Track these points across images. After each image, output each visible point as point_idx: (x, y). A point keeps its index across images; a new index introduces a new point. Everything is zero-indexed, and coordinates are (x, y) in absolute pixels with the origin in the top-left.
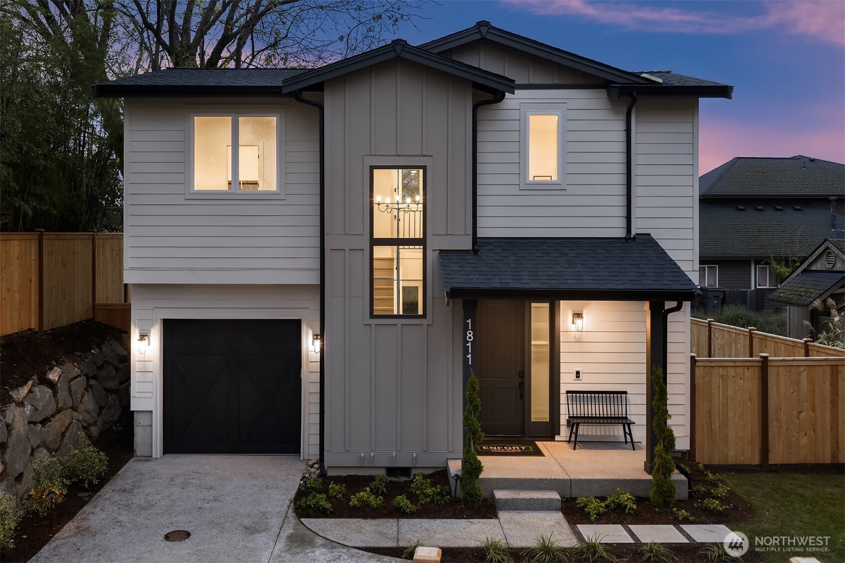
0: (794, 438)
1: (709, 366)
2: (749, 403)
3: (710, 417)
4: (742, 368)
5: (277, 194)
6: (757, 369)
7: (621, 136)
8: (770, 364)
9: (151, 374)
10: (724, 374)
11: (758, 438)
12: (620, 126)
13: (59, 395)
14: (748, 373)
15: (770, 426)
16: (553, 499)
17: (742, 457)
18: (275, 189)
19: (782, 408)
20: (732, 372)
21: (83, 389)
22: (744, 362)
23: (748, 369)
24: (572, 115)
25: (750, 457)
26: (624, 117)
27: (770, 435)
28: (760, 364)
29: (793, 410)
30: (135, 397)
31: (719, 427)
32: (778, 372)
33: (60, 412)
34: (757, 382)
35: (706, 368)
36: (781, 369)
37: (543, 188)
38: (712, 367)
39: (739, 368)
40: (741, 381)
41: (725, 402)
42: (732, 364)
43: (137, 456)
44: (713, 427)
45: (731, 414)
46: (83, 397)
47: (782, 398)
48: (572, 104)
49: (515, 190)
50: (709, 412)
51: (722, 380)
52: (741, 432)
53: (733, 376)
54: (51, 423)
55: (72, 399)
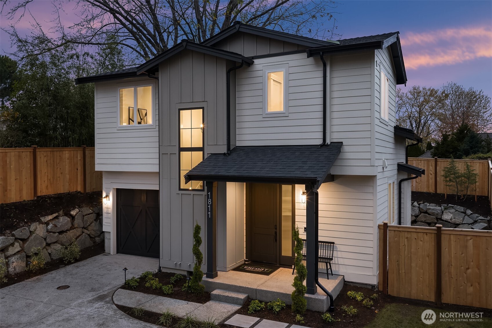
0: (462, 287)
1: (398, 231)
2: (427, 258)
3: (398, 265)
4: (422, 234)
5: (152, 126)
6: (433, 235)
7: (321, 81)
8: (442, 232)
9: (110, 214)
10: (409, 237)
11: (433, 283)
12: (320, 74)
13: (75, 221)
14: (426, 238)
15: (443, 276)
16: (239, 298)
17: (422, 295)
18: (151, 123)
19: (453, 264)
20: (414, 235)
21: (93, 220)
22: (422, 230)
23: (427, 234)
24: (292, 70)
25: (428, 296)
26: (322, 69)
27: (443, 283)
28: (436, 232)
29: (462, 267)
30: (104, 225)
31: (405, 272)
32: (450, 239)
33: (74, 229)
34: (433, 244)
35: (396, 231)
36: (452, 236)
37: (276, 116)
38: (400, 231)
39: (420, 233)
40: (421, 243)
41: (409, 256)
42: (414, 230)
43: (106, 253)
44: (400, 272)
45: (413, 265)
46: (91, 223)
47: (453, 257)
48: (292, 63)
49: (260, 118)
50: (398, 262)
51: (408, 240)
52: (421, 277)
53: (416, 239)
54: (67, 234)
55: (84, 224)
